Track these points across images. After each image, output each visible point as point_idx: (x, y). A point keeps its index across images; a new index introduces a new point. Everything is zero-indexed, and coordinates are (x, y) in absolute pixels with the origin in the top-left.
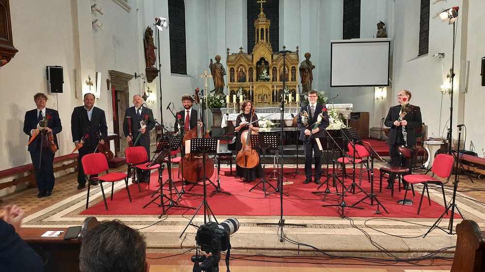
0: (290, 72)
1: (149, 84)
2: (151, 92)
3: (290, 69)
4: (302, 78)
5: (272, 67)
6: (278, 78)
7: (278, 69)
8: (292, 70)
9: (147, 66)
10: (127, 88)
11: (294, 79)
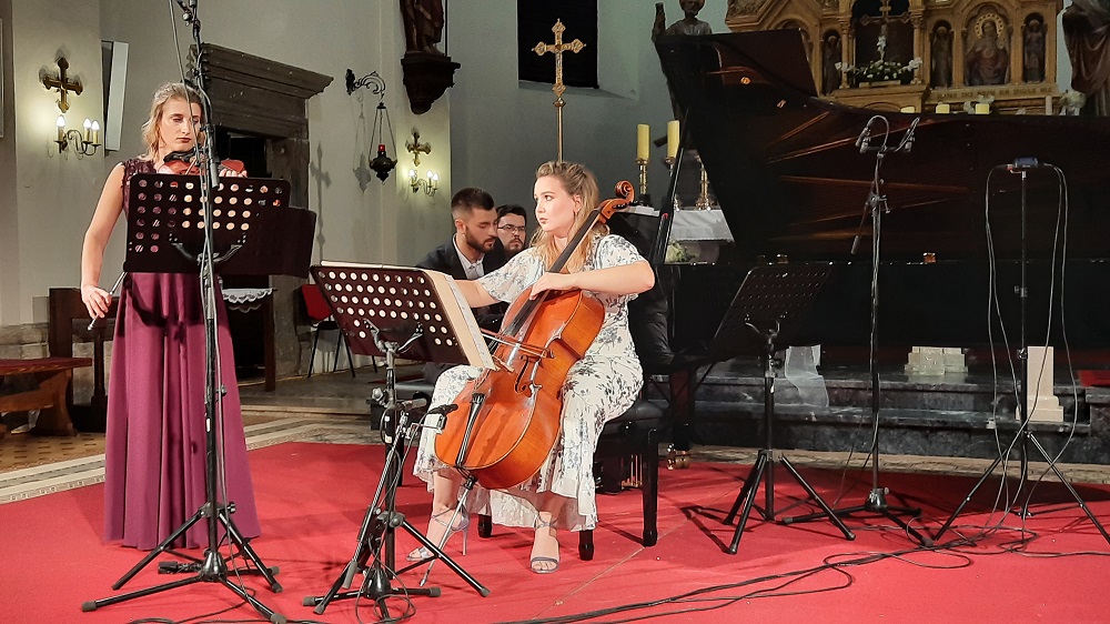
0: (1017, 40)
1: (418, 121)
2: (427, 150)
3: (1018, 25)
4: (1076, 66)
5: (931, 23)
6: (958, 73)
7: (957, 32)
8: (1027, 29)
9: (409, 45)
10: (302, 127)
11: (1036, 70)
